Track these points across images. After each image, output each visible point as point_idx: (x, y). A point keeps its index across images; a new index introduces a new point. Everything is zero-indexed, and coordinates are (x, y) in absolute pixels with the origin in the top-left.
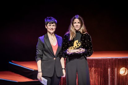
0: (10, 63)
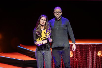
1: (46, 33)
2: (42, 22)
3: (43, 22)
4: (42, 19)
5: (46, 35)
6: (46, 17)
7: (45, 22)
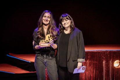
0: (8, 55)
1: (49, 37)
2: (45, 20)
3: (47, 19)
4: (46, 15)
5: (49, 40)
6: (50, 13)
7: (49, 19)
